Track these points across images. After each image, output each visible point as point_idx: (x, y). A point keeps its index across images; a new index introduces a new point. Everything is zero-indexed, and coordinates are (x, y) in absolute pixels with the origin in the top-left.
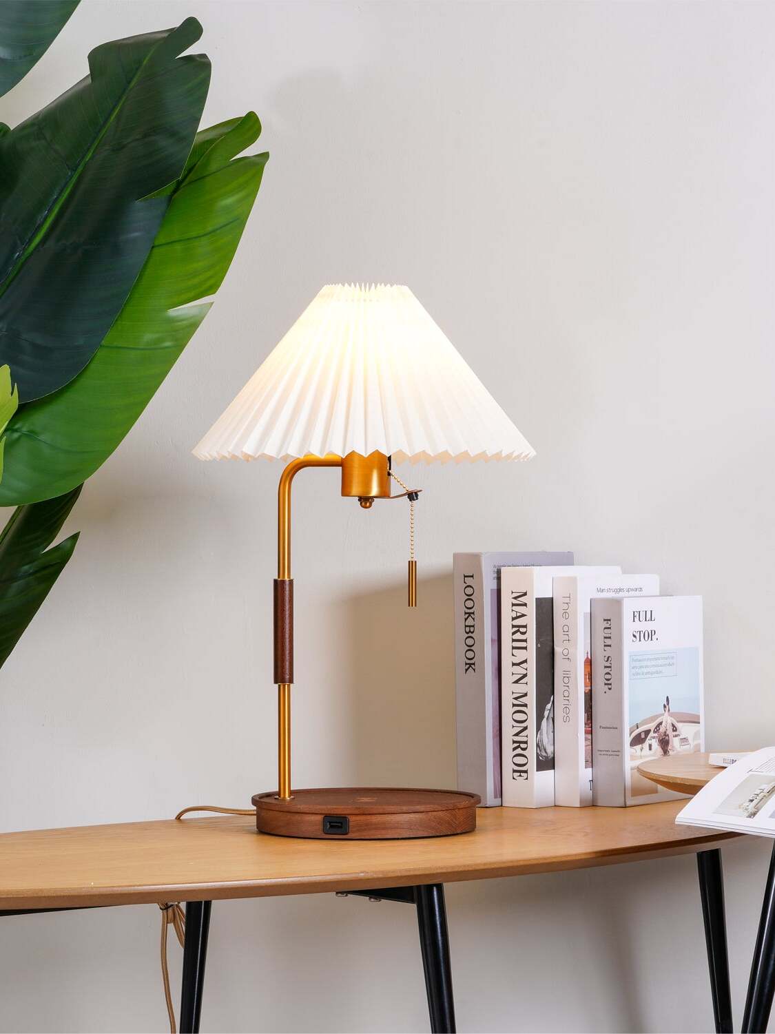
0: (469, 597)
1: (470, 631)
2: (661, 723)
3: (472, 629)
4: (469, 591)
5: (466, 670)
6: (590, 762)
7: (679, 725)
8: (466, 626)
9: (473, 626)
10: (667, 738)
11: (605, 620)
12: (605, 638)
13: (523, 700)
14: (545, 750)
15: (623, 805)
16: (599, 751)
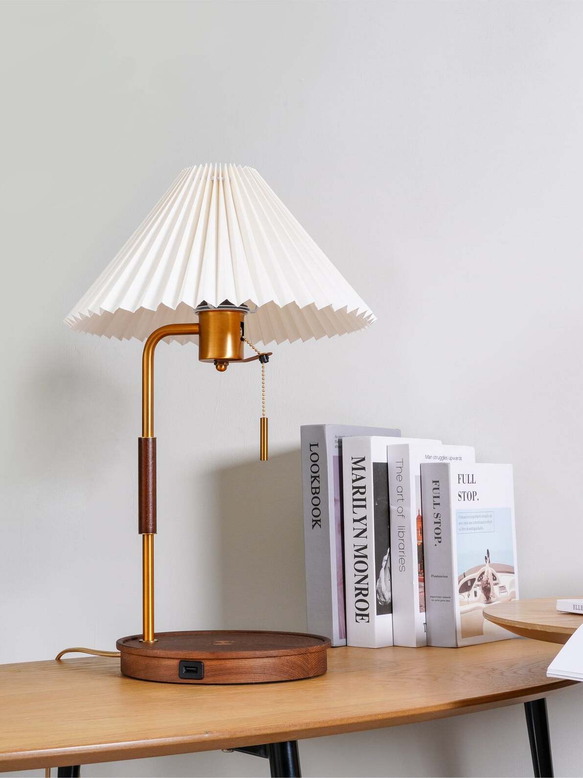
0: (315, 463)
1: (316, 492)
2: (483, 573)
3: (317, 490)
4: (314, 458)
5: (313, 526)
6: (424, 607)
7: (498, 575)
8: (312, 488)
9: (319, 488)
10: (489, 586)
11: (433, 482)
12: (434, 497)
13: (364, 552)
14: (383, 596)
15: (454, 645)
16: (431, 597)
